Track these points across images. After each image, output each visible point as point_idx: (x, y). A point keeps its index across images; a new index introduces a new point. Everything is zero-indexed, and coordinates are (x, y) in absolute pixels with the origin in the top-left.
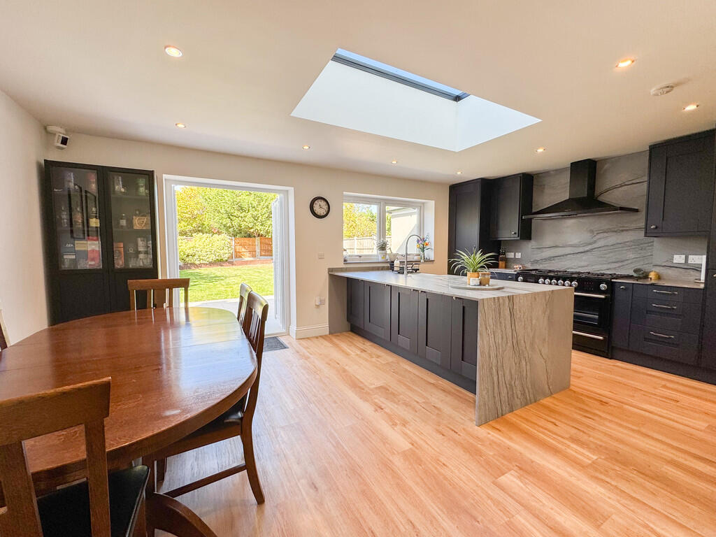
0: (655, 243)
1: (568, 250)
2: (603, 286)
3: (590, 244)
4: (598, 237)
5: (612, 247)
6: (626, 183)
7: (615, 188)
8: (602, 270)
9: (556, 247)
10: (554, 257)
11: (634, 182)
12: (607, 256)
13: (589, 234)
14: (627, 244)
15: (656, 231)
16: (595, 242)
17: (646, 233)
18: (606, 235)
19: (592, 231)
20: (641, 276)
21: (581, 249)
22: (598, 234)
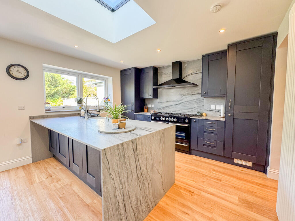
0: (204, 100)
1: (172, 103)
2: (187, 121)
3: (181, 100)
4: (183, 97)
5: (189, 102)
6: (194, 73)
7: (189, 75)
8: (186, 112)
9: (168, 102)
10: (167, 106)
11: (196, 73)
12: (187, 106)
13: (181, 96)
14: (194, 100)
15: (205, 94)
16: (182, 100)
17: (202, 95)
18: (187, 96)
19: (181, 95)
20: (200, 115)
21: (177, 103)
22: (183, 96)
